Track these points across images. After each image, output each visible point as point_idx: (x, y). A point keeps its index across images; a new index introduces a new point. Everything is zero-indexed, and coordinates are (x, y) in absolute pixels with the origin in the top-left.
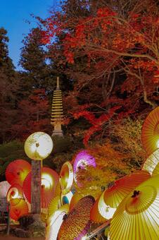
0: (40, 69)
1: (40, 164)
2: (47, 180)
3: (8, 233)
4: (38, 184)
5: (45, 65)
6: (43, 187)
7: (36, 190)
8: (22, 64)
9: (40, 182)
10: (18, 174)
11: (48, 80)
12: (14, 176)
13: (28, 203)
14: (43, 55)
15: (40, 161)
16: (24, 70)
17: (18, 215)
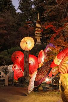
0: (29, 10)
1: (28, 53)
2: (32, 61)
3: (13, 85)
4: (27, 62)
5: (31, 8)
6: (30, 64)
7: (26, 65)
8: (20, 8)
9: (28, 61)
10: (18, 58)
11: (33, 16)
12: (16, 59)
13: (22, 72)
14: (30, 3)
15: (28, 51)
16: (21, 12)
17: (18, 77)
